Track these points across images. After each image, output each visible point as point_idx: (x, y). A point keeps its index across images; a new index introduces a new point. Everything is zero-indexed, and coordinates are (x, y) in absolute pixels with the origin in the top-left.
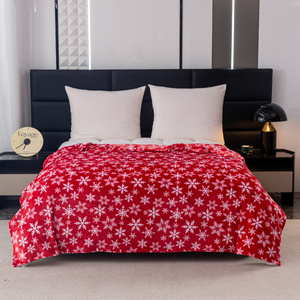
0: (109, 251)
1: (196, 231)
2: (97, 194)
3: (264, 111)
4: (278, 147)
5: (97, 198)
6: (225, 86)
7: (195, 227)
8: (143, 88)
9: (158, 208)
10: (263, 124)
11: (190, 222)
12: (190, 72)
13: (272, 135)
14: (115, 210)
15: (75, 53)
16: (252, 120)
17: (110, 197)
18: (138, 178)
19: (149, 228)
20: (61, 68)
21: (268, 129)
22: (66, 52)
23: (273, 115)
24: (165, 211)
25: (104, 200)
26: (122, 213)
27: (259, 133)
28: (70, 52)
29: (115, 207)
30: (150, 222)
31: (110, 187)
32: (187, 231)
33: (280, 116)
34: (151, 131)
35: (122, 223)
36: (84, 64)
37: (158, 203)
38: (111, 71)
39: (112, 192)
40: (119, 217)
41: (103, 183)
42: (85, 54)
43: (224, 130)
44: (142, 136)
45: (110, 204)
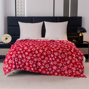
0: (30, 71)
1: (57, 69)
2: (29, 53)
3: (79, 29)
4: (84, 41)
5: (29, 54)
6: (67, 22)
7: (56, 68)
8: (42, 22)
9: (46, 60)
10: (79, 33)
11: (55, 66)
12: (57, 17)
13: (82, 37)
14: (33, 58)
15: (21, 11)
16: (76, 32)
17: (33, 54)
18: (41, 49)
19: (43, 66)
20: (17, 16)
21: (81, 35)
22: (19, 11)
23: (82, 31)
24: (48, 61)
25: (31, 55)
26: (36, 60)
27: (78, 36)
28: (20, 11)
29: (33, 57)
30: (43, 64)
31: (33, 51)
32: (54, 69)
33: (84, 31)
34: (45, 35)
35: (35, 63)
36: (24, 15)
37: (46, 58)
38: (32, 17)
39: (33, 52)
40: (34, 61)
41: (31, 50)
42: (24, 12)
43: (67, 35)
44: (42, 37)
45: (32, 56)
